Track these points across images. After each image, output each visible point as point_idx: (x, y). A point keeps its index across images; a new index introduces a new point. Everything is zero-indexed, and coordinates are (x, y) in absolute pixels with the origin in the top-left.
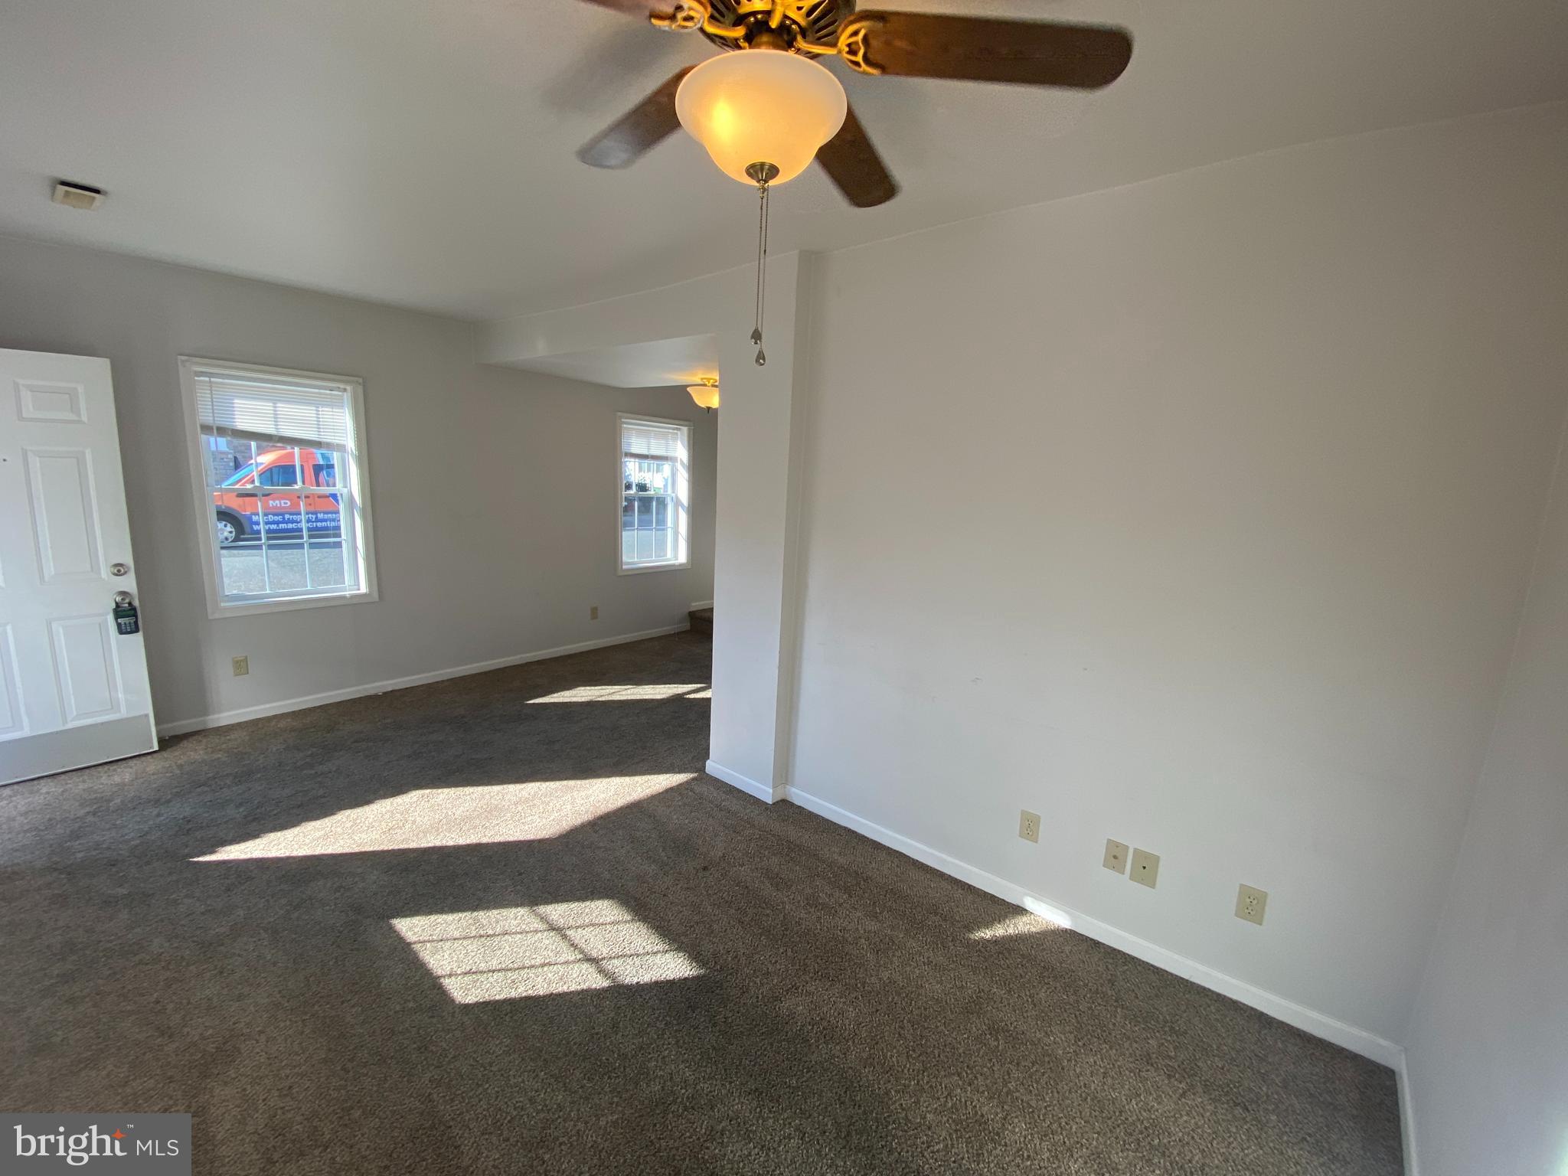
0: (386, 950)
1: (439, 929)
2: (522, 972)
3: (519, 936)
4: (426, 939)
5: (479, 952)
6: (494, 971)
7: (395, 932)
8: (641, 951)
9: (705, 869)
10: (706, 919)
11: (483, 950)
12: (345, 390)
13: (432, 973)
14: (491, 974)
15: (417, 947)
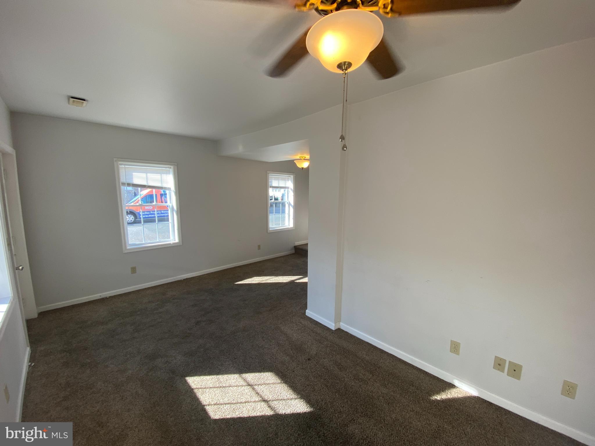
0: (184, 391)
1: (204, 383)
2: (238, 405)
3: (236, 388)
4: (199, 387)
5: (220, 394)
6: (226, 404)
7: (187, 383)
8: (285, 398)
9: (309, 359)
10: (311, 383)
11: (221, 393)
12: (171, 168)
13: (202, 403)
14: (225, 405)
15: (196, 391)
